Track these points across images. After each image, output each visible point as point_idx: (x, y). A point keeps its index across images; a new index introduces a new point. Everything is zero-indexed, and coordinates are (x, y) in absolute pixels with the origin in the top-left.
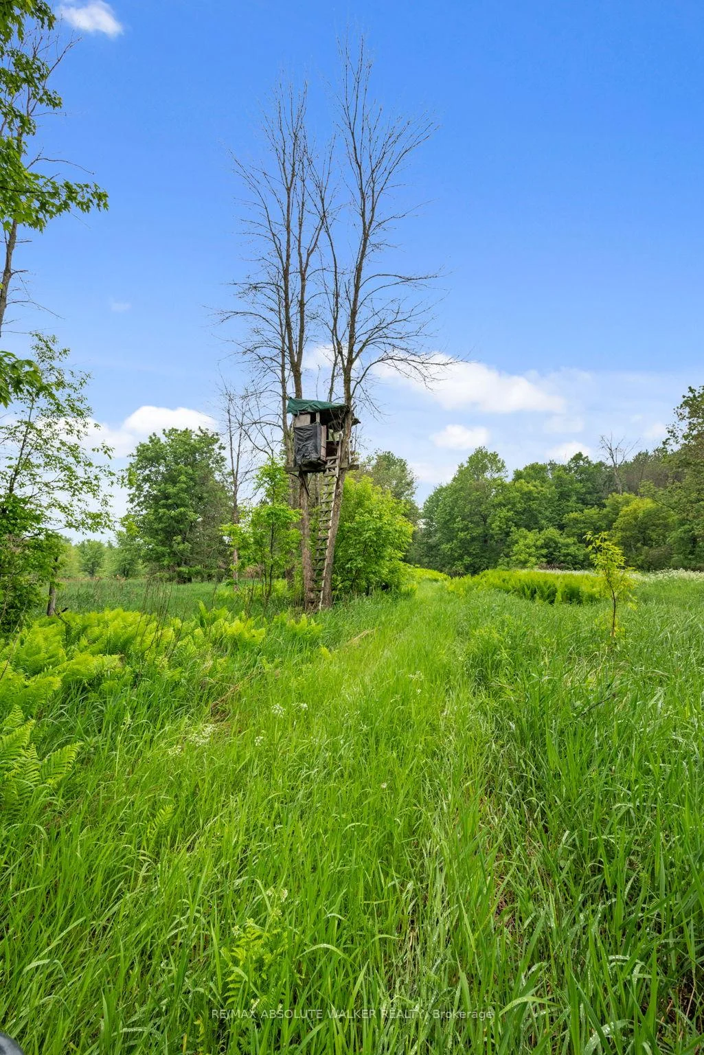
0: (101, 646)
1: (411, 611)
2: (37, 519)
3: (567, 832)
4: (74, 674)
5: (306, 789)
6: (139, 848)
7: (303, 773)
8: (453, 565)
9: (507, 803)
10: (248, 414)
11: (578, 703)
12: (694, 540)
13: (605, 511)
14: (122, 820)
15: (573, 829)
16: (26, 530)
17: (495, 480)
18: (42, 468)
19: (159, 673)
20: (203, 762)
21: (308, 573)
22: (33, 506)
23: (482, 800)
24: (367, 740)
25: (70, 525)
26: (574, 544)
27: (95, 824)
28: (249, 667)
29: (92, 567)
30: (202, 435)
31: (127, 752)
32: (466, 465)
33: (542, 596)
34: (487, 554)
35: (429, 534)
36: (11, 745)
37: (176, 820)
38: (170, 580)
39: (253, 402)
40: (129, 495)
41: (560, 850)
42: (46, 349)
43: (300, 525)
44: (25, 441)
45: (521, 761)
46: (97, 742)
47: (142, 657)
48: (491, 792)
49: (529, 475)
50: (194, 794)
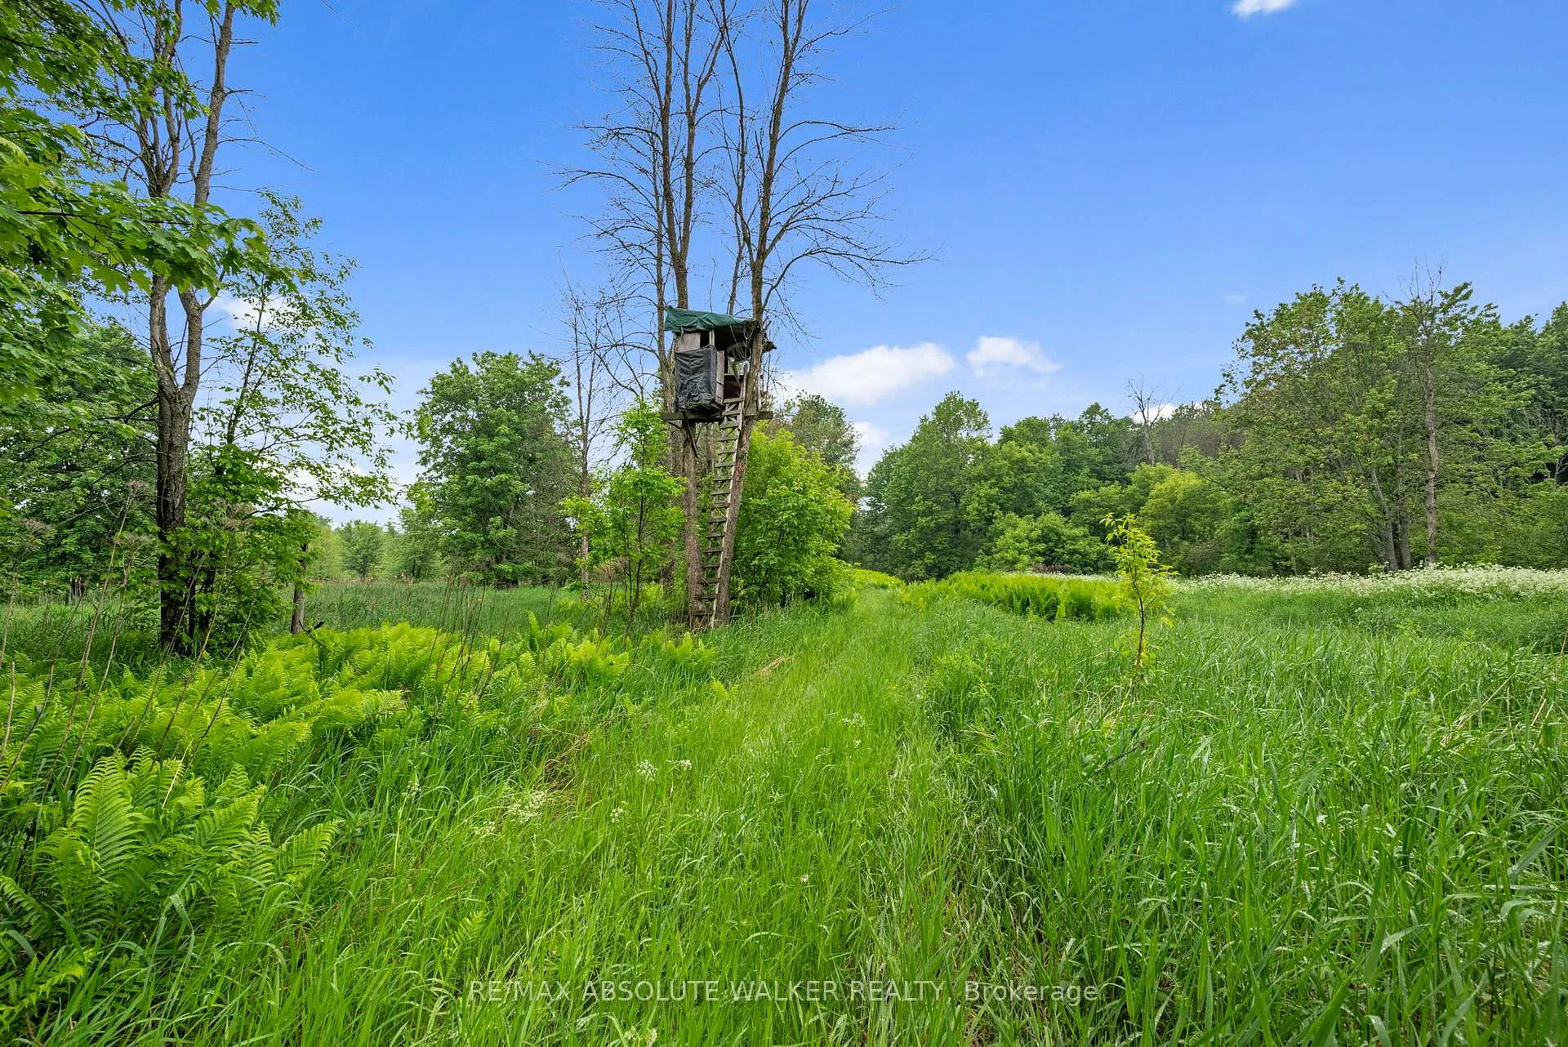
0: (376, 679)
1: (848, 630)
2: (273, 484)
3: (1072, 940)
4: (330, 719)
5: (688, 884)
6: (430, 976)
7: (685, 862)
8: (910, 565)
9: (983, 901)
10: (605, 331)
11: (1090, 757)
12: (1253, 533)
13: (1130, 489)
14: (404, 934)
15: (1080, 936)
16: (255, 502)
17: (972, 441)
18: (279, 406)
19: (464, 718)
20: (531, 848)
21: (694, 573)
22: (266, 465)
23: (947, 898)
24: (781, 815)
25: (325, 494)
26: (1085, 536)
27: (361, 942)
28: (603, 710)
29: (363, 563)
30: (534, 363)
31: (414, 835)
32: (931, 418)
33: (1038, 609)
34: (959, 551)
35: (874, 519)
36: (228, 823)
37: (490, 934)
38: (485, 583)
39: (612, 314)
40: (421, 453)
41: (1060, 967)
42: (285, 218)
43: (683, 501)
44: (251, 362)
45: (1006, 841)
46: (366, 819)
47: (439, 694)
48: (961, 887)
49: (1022, 434)
50: (517, 895)
